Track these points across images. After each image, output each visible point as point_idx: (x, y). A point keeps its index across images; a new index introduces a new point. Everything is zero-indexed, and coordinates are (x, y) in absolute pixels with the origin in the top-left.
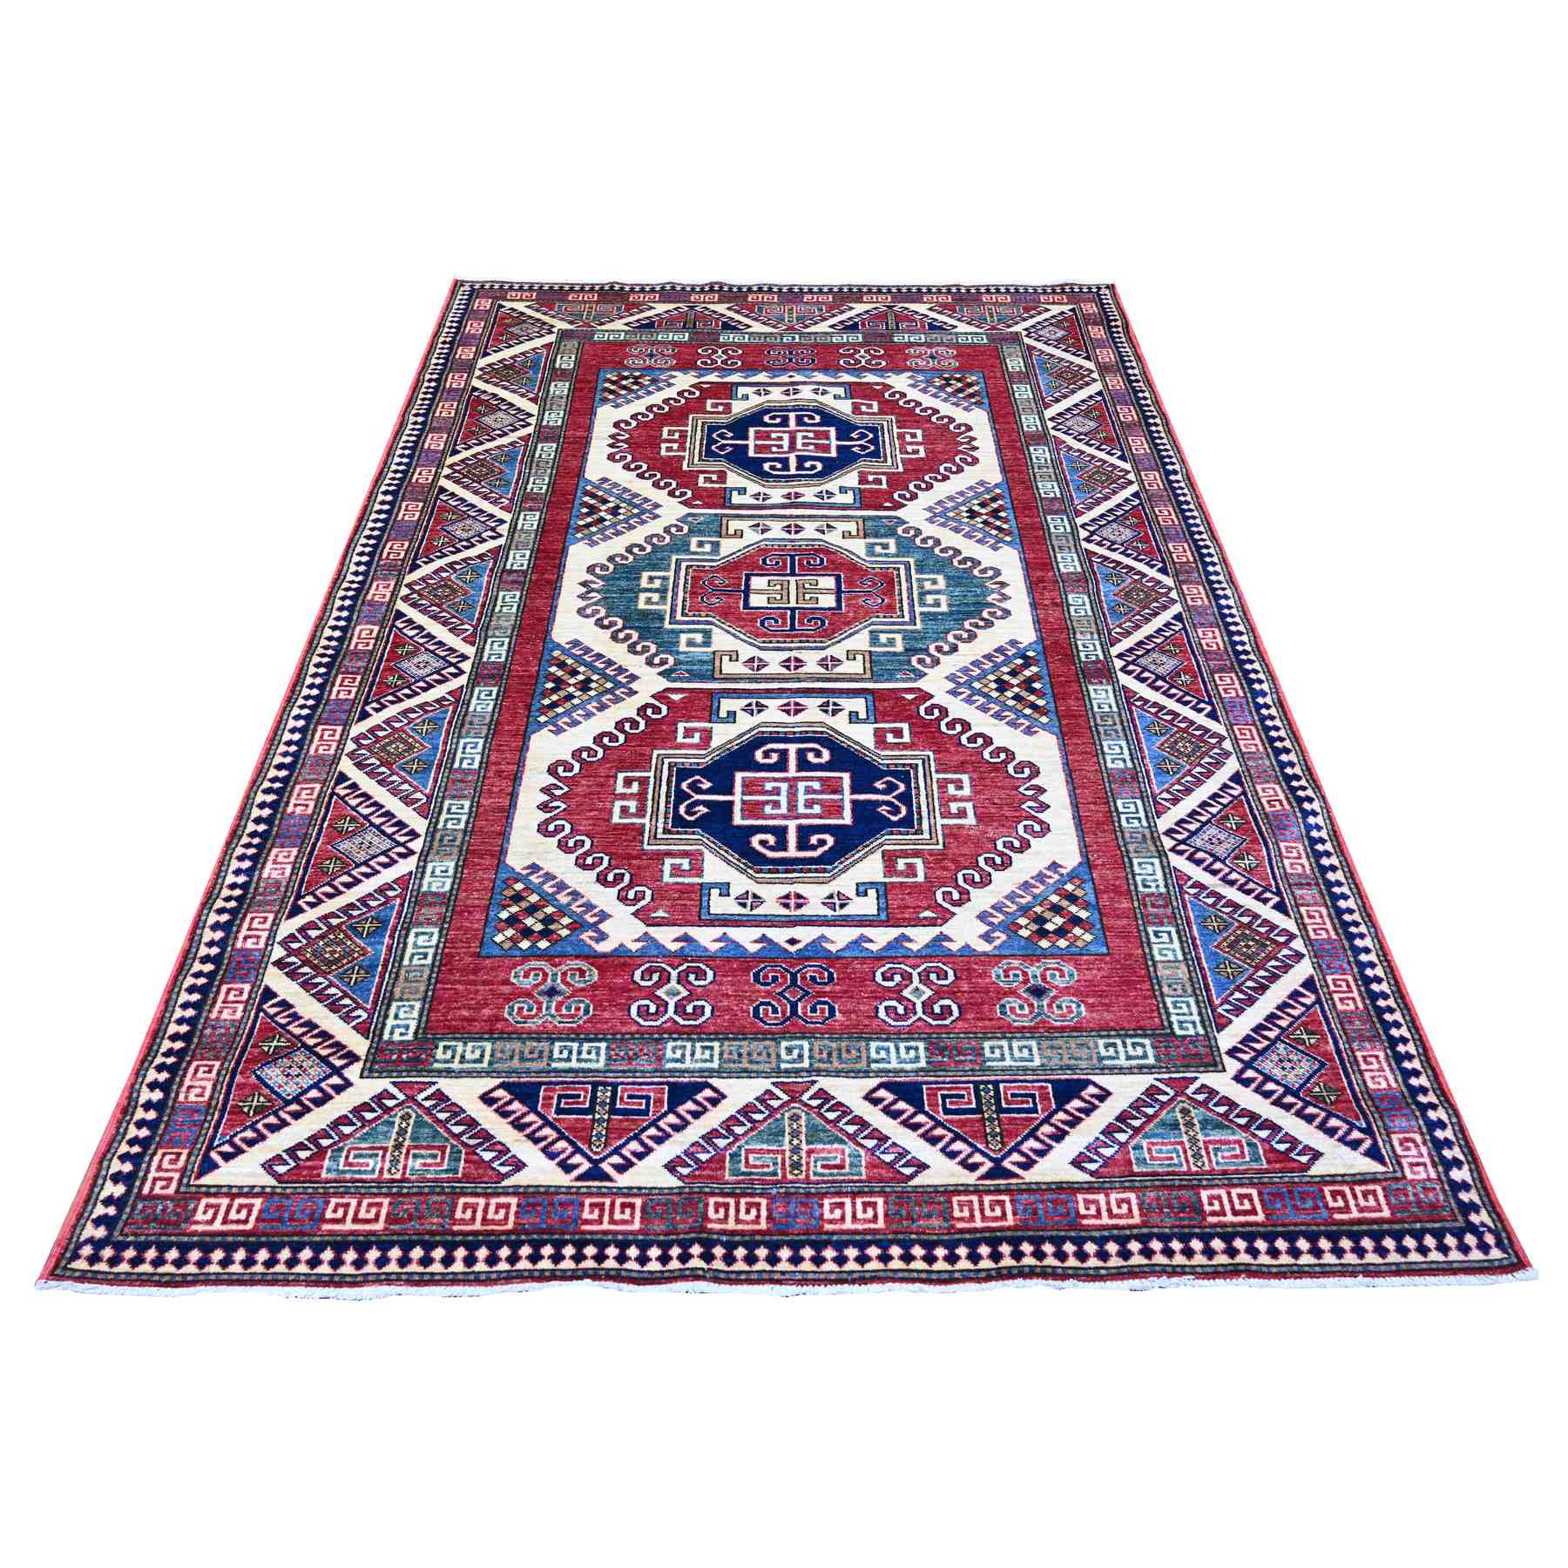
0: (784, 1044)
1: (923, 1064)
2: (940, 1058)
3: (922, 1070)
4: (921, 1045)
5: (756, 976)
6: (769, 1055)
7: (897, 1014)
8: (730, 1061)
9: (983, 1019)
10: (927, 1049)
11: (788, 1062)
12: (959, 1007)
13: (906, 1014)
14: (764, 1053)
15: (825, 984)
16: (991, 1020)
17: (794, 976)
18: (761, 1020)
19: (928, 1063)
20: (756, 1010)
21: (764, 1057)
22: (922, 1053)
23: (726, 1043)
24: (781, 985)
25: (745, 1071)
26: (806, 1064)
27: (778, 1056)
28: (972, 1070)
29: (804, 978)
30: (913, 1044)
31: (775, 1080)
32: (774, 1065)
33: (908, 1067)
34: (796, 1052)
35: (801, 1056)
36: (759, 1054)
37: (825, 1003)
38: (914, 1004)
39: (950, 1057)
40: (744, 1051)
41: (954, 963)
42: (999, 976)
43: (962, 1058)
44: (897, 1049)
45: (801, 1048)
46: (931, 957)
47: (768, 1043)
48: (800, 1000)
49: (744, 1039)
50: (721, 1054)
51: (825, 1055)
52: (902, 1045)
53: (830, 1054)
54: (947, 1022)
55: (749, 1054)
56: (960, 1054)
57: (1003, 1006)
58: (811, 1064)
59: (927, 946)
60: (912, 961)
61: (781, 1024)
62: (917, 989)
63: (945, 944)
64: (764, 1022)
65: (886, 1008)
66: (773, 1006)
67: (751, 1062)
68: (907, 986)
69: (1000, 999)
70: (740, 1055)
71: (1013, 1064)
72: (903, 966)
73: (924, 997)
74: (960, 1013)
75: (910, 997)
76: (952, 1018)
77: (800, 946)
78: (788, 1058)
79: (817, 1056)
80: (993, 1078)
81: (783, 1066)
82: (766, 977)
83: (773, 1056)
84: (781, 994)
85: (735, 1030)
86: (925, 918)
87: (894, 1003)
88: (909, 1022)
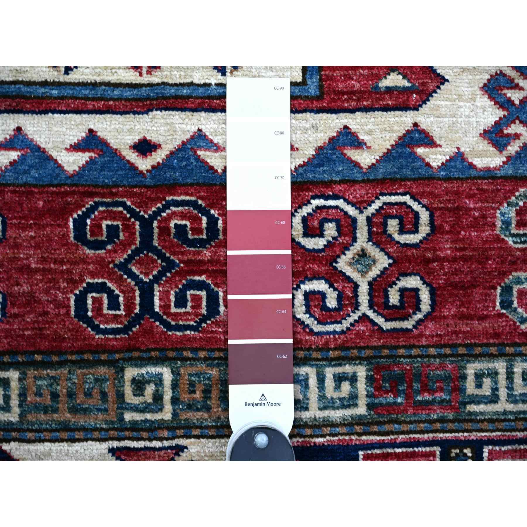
0: (131, 373)
1: (361, 410)
2: (390, 398)
3: (359, 420)
4: (362, 372)
5: (80, 224)
6: (104, 395)
7: (324, 308)
8: (37, 408)
9: (470, 317)
10: (369, 379)
11: (136, 409)
12: (433, 293)
13: (341, 306)
14: (96, 391)
15: (203, 243)
16: (483, 318)
17: (146, 224)
18: (89, 322)
19: (370, 407)
20: (81, 300)
21: (95, 401)
22: (362, 386)
23: (31, 373)
24: (125, 245)
25: (65, 427)
26: (167, 414)
27: (121, 396)
28: (442, 420)
29: (164, 230)
30: (348, 369)
31: (115, 444)
32: (112, 416)
33: (337, 415)
34: (150, 389)
35: (158, 398)
36: (88, 394)
37: (201, 285)
38: (356, 286)
39: (408, 397)
40: (61, 389)
41: (431, 195)
42: (507, 224)
43: (427, 397)
44: (321, 380)
45: (159, 380)
46: (393, 181)
47: (103, 370)
48: (157, 279)
49: (61, 364)
50: (22, 395)
51: (198, 395)
52: (329, 372)
53: (207, 392)
54: (408, 324)
55: (71, 395)
56: (425, 389)
57: (508, 290)
58: (175, 414)
59: (387, 156)
60: (359, 192)
61: (126, 329)
62: (363, 254)
63: (420, 151)
64: (96, 328)
65: (307, 295)
66: (110, 293)
67: (74, 410)
68: (346, 248)
69: (504, 274)
70: (55, 396)
71: (510, 407)
72: (340, 203)
73: (374, 272)
74: (434, 304)
75: (349, 271)
76: (419, 316)
77: (159, 157)
78: (136, 401)
79: (185, 397)
80: (473, 436)
81: (128, 416)
82: (96, 228)
83: (111, 395)
84: (124, 267)
85: (45, 345)
86: (389, 90)
87: (320, 286)
88: (346, 324)
